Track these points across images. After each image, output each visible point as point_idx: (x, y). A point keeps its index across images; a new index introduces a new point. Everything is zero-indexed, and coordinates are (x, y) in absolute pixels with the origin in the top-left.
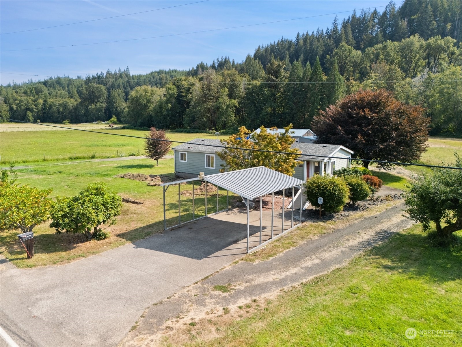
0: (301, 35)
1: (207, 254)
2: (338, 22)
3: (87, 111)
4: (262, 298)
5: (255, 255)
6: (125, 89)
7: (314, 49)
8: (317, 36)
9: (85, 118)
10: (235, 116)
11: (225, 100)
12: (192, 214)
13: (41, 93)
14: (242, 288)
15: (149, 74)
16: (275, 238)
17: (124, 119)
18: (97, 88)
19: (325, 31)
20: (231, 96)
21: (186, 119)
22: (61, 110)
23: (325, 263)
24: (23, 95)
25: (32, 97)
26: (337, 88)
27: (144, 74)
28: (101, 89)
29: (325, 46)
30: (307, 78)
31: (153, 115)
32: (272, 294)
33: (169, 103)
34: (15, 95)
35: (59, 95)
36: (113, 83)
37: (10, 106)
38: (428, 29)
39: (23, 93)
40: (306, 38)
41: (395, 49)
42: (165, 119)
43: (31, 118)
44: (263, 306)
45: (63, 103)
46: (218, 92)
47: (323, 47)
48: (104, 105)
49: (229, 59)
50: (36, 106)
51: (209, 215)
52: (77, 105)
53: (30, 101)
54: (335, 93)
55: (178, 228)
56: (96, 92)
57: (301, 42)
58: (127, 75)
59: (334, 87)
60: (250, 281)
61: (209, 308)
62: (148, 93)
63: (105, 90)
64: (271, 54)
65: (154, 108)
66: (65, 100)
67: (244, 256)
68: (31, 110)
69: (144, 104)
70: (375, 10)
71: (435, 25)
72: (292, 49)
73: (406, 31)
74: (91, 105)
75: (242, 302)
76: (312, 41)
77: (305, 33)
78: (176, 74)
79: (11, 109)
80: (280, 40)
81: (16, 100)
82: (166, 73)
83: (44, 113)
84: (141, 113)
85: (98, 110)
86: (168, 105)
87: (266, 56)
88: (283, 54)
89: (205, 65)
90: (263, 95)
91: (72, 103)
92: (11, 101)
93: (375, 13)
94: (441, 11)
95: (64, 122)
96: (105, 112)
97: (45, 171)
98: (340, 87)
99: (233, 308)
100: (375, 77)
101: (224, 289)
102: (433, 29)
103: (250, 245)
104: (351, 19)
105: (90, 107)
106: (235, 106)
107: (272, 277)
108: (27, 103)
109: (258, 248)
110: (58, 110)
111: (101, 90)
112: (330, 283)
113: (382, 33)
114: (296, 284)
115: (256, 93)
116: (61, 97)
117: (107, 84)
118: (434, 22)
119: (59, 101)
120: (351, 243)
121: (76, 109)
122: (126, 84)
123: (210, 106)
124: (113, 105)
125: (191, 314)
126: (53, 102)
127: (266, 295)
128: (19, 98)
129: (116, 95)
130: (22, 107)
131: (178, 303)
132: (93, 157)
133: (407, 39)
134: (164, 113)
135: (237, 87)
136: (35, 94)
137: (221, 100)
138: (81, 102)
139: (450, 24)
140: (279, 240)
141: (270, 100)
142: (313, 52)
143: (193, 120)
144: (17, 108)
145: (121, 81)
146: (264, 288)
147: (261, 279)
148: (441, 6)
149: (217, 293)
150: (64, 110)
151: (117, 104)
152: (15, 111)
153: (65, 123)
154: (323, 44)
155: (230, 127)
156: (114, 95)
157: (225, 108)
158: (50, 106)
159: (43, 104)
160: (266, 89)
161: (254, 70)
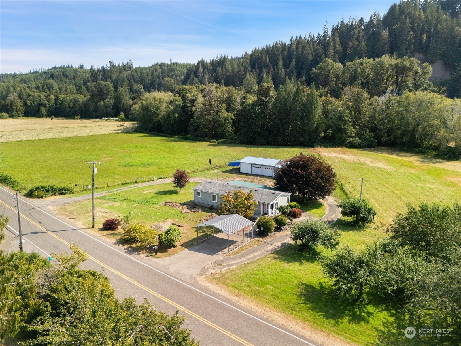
0: (294, 38)
1: (215, 253)
2: (328, 27)
3: (96, 107)
4: (231, 268)
5: (231, 254)
6: (129, 82)
7: (305, 55)
8: (308, 39)
9: (94, 114)
10: (232, 128)
11: (224, 114)
12: (207, 234)
13: (52, 88)
14: (226, 265)
15: (151, 67)
16: (240, 246)
17: (132, 116)
18: (105, 85)
19: (316, 36)
20: (228, 110)
21: (191, 128)
22: (72, 105)
23: (255, 257)
24: (35, 90)
25: (44, 93)
26: (314, 108)
27: (146, 67)
28: (108, 86)
29: (315, 51)
30: (290, 99)
31: (162, 122)
32: (234, 267)
33: (176, 112)
34: (28, 90)
35: (69, 90)
36: (118, 77)
37: (24, 102)
38: (406, 40)
39: (35, 89)
40: (299, 41)
41: (369, 66)
42: (172, 126)
43: (44, 113)
44: (231, 270)
45: (73, 99)
46: (218, 107)
47: (313, 53)
48: (112, 102)
49: (228, 57)
50: (48, 102)
51: (215, 235)
52: (86, 101)
53: (43, 97)
54: (312, 112)
55: (203, 242)
56: (104, 89)
57: (294, 46)
58: (130, 68)
59: (312, 108)
60: (228, 263)
61: (216, 270)
62: (157, 101)
63: (113, 87)
64: (266, 57)
65: (163, 117)
66: (75, 96)
67: (227, 254)
68: (44, 106)
69: (154, 111)
70: (362, 17)
71: (413, 35)
72: (285, 53)
73: (386, 41)
74: (100, 102)
75: (225, 269)
76: (304, 46)
77: (298, 37)
78: (177, 67)
79: (25, 104)
80: (275, 43)
81: (29, 95)
82: (167, 66)
83: (56, 108)
84: (151, 119)
85: (107, 106)
86: (174, 115)
87: (262, 58)
88: (277, 57)
89: (205, 61)
90: (254, 112)
91: (82, 98)
92: (25, 96)
93: (362, 20)
94: (419, 23)
95: (76, 117)
96: (113, 108)
97: (116, 198)
98: (316, 107)
99: (223, 270)
100: (346, 99)
101: (220, 265)
102: (411, 40)
103: (230, 250)
104: (339, 26)
105: (99, 103)
106: (232, 119)
107: (236, 261)
108: (40, 99)
109: (233, 251)
110: (69, 105)
111: (109, 88)
112: (253, 263)
113: (366, 42)
114: (242, 264)
115: (248, 110)
116: (71, 93)
117: (112, 77)
118: (412, 33)
119: (70, 97)
120: (268, 249)
121: (85, 104)
122: (130, 77)
123: (211, 119)
124: (120, 102)
125: (211, 272)
126: (64, 98)
127: (233, 267)
128: (32, 94)
129: (123, 92)
130: (36, 102)
131: (207, 269)
132: (136, 182)
133: (379, 59)
134: (172, 121)
135: (233, 102)
136: (47, 90)
137: (220, 114)
138: (91, 98)
139: (426, 35)
140: (241, 247)
141: (260, 116)
142: (304, 57)
143: (197, 129)
144: (31, 103)
145: (125, 74)
146: (232, 265)
147: (232, 262)
148: (418, 18)
149: (218, 266)
150: (74, 105)
151: (124, 101)
152: (29, 106)
153: (77, 119)
154: (313, 50)
155: (228, 136)
156: (121, 93)
157: (223, 120)
158: (62, 101)
159: (55, 99)
160: (257, 108)
161: (249, 83)
